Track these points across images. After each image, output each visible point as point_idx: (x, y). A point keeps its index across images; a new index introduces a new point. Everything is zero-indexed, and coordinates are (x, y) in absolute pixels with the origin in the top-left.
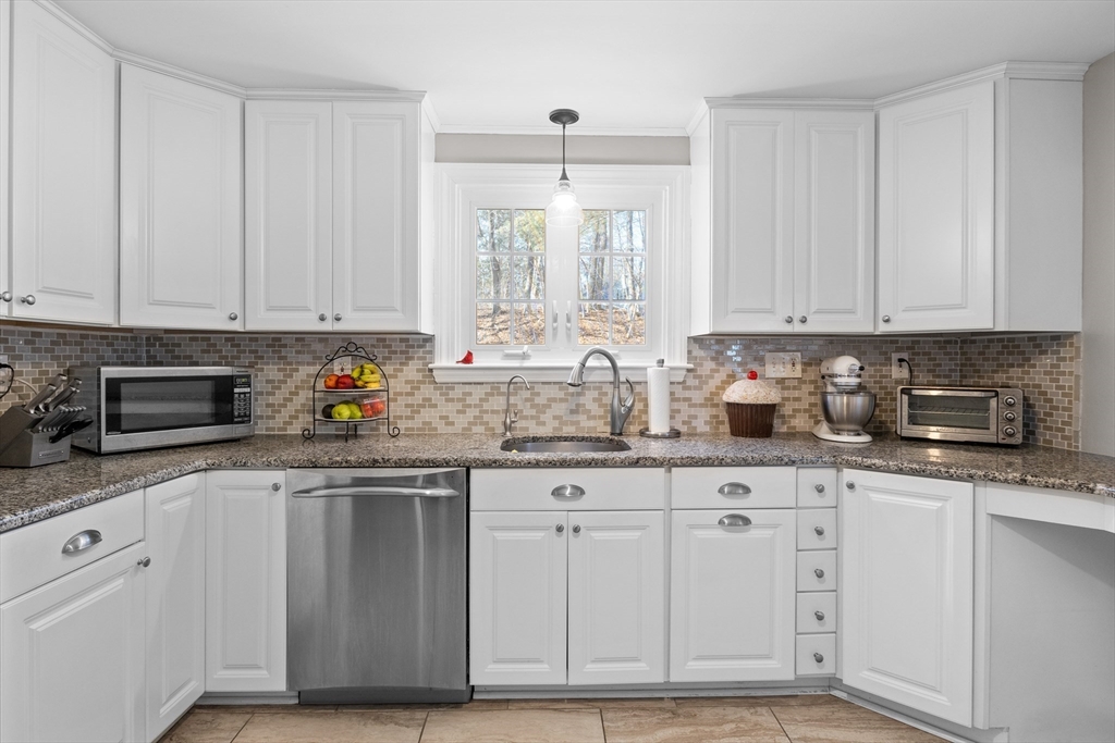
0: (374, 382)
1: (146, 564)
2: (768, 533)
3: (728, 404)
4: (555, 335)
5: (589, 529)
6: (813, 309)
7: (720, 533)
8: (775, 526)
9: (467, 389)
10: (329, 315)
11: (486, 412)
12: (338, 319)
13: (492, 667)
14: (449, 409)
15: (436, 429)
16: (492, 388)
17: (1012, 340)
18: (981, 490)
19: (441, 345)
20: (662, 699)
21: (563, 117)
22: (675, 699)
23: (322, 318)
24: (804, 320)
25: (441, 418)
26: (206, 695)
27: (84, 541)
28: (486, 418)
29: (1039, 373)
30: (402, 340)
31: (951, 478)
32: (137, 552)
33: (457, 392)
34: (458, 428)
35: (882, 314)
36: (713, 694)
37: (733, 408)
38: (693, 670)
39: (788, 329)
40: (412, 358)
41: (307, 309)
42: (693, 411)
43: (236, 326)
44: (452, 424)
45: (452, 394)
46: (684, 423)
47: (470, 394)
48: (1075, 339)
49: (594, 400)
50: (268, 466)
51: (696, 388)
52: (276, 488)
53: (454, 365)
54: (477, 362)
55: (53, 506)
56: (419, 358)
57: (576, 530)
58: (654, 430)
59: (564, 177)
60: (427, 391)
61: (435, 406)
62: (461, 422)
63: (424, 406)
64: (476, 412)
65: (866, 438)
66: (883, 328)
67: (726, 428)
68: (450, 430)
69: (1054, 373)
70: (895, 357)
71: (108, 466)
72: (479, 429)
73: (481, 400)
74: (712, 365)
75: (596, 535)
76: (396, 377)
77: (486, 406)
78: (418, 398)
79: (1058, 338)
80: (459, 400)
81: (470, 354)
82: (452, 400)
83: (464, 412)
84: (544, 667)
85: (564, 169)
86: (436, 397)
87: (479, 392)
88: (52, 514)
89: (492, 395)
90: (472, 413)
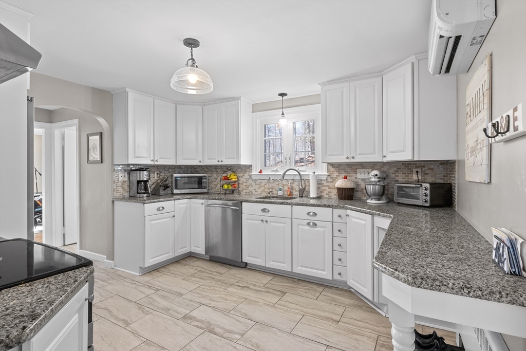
0: (234, 179)
1: (174, 216)
2: (322, 229)
3: (338, 188)
4: (286, 164)
5: (271, 222)
6: (358, 153)
7: (307, 228)
8: (325, 227)
9: (261, 181)
10: (220, 160)
12: (222, 161)
13: (248, 258)
14: (256, 187)
16: (267, 181)
19: (254, 168)
21: (282, 95)
23: (218, 161)
24: (353, 158)
25: (254, 190)
26: (190, 253)
27: (161, 208)
32: (172, 214)
33: (258, 182)
36: (311, 281)
37: (339, 189)
38: (299, 270)
39: (348, 161)
40: (246, 172)
41: (215, 159)
42: (330, 190)
43: (201, 164)
44: (257, 191)
46: (327, 194)
47: (261, 183)
49: (297, 185)
50: (201, 199)
51: (331, 182)
52: (202, 204)
53: (257, 173)
54: (264, 173)
55: (155, 200)
56: (248, 172)
57: (266, 221)
58: (312, 196)
59: (283, 114)
60: (250, 181)
61: (252, 186)
63: (250, 186)
66: (385, 160)
68: (256, 193)
70: (415, 170)
71: (175, 197)
73: (264, 184)
74: (337, 174)
75: (273, 224)
76: (242, 177)
78: (248, 184)
80: (259, 184)
81: (261, 170)
82: (257, 184)
84: (260, 260)
85: (283, 111)
86: (253, 183)
87: (264, 182)
88: (154, 202)
89: (268, 183)
90: (262, 188)
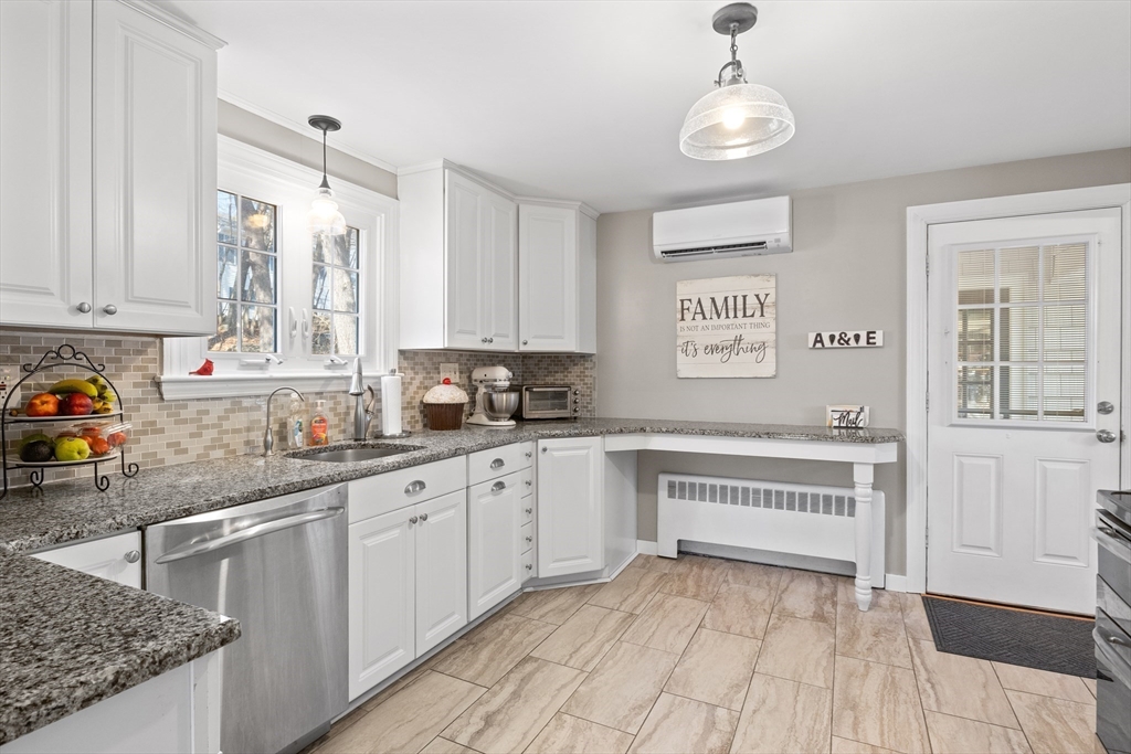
2: (510, 491)
4: (292, 343)
6: (494, 333)
7: (492, 498)
9: (203, 406)
11: (227, 432)
13: (363, 676)
15: (162, 461)
16: (232, 404)
17: (557, 357)
18: (607, 439)
19: (171, 351)
20: (454, 642)
21: (325, 123)
22: (460, 638)
24: (491, 341)
25: (170, 445)
28: (226, 439)
29: (572, 376)
30: (109, 343)
31: (593, 435)
33: (190, 412)
34: (191, 456)
35: (521, 341)
38: (480, 606)
40: (126, 369)
44: (185, 451)
45: (184, 414)
47: (207, 412)
48: (593, 358)
53: (188, 377)
54: (217, 373)
56: (138, 369)
57: (425, 517)
59: (325, 184)
60: (150, 410)
61: (161, 431)
62: (195, 448)
63: (145, 433)
64: (213, 433)
65: (513, 422)
66: (523, 349)
67: (419, 426)
68: (181, 459)
69: (582, 376)
72: (219, 453)
73: (220, 418)
74: (411, 373)
77: (226, 425)
79: (584, 357)
80: (193, 420)
81: (209, 363)
82: (185, 421)
83: (200, 435)
85: (325, 177)
86: (163, 419)
87: (217, 409)
89: (233, 411)
90: (209, 435)
